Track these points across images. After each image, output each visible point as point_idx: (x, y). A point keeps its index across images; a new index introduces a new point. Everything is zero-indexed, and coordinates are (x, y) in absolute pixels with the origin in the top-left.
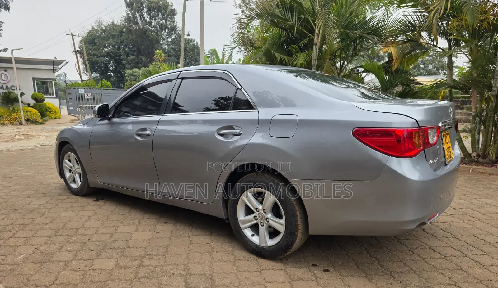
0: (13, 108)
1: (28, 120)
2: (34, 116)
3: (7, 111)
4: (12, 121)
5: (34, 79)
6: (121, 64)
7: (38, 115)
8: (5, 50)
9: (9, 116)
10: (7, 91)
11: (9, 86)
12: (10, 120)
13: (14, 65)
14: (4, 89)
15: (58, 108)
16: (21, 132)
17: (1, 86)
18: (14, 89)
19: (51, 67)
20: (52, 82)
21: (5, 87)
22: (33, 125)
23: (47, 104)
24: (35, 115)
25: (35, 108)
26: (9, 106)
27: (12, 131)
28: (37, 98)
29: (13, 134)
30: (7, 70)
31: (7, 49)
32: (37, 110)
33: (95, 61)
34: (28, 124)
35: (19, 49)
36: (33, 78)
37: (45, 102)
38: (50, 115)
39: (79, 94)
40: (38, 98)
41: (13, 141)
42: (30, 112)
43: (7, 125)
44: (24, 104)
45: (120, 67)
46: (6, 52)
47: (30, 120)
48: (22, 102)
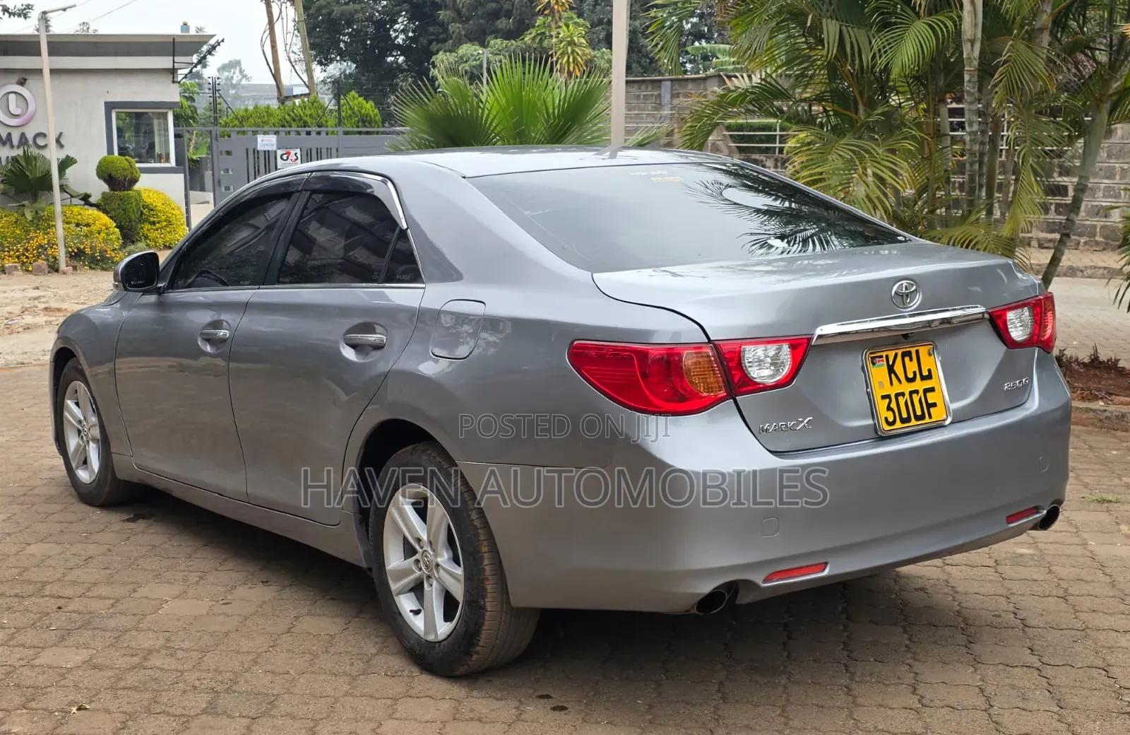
0: (37, 212)
1: (77, 256)
2: (98, 242)
3: (16, 222)
4: (27, 257)
5: (110, 106)
6: (433, 19)
7: (113, 237)
8: (23, 13)
9: (22, 240)
10: (20, 152)
11: (30, 136)
12: (24, 255)
13: (45, 62)
14: (12, 147)
15: (179, 209)
16: (42, 300)
17: (4, 136)
18: (45, 146)
19: (165, 62)
20: (165, 116)
21: (15, 140)
22: (93, 272)
23: (144, 196)
24: (103, 235)
25: (105, 212)
26: (24, 206)
27: (19, 295)
28: (114, 174)
29: (16, 309)
30: (25, 80)
31: (29, 7)
32: (111, 218)
33: (342, 14)
34: (75, 268)
35: (64, 10)
36: (106, 103)
37: (137, 187)
38: (152, 235)
39: (256, 152)
40: (118, 175)
41: (11, 333)
42: (88, 225)
43: (9, 273)
44: (72, 196)
45: (433, 34)
46: (25, 17)
47: (84, 253)
48: (63, 188)
